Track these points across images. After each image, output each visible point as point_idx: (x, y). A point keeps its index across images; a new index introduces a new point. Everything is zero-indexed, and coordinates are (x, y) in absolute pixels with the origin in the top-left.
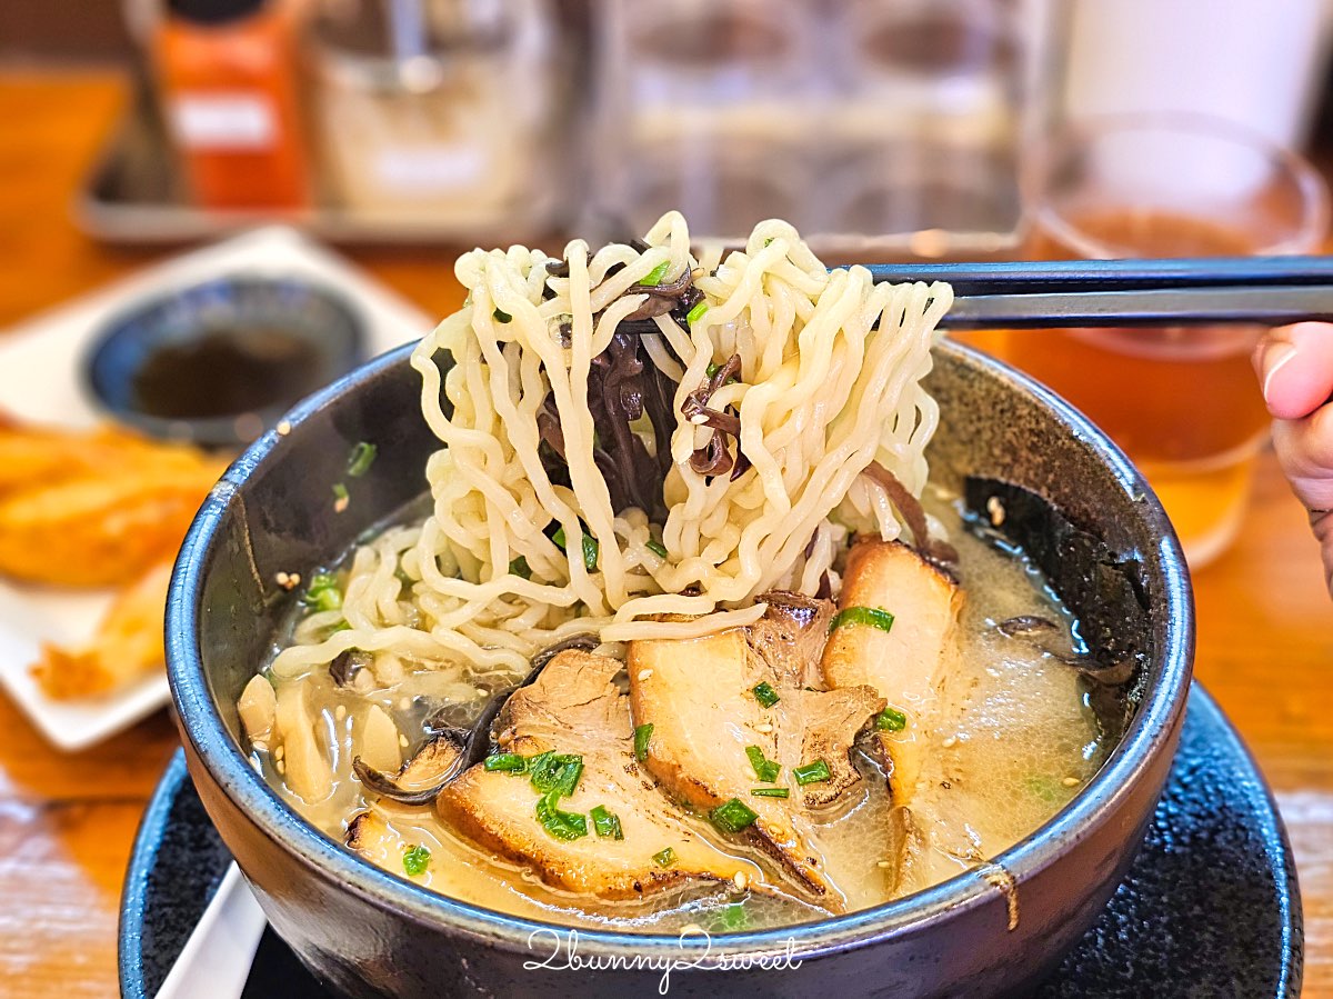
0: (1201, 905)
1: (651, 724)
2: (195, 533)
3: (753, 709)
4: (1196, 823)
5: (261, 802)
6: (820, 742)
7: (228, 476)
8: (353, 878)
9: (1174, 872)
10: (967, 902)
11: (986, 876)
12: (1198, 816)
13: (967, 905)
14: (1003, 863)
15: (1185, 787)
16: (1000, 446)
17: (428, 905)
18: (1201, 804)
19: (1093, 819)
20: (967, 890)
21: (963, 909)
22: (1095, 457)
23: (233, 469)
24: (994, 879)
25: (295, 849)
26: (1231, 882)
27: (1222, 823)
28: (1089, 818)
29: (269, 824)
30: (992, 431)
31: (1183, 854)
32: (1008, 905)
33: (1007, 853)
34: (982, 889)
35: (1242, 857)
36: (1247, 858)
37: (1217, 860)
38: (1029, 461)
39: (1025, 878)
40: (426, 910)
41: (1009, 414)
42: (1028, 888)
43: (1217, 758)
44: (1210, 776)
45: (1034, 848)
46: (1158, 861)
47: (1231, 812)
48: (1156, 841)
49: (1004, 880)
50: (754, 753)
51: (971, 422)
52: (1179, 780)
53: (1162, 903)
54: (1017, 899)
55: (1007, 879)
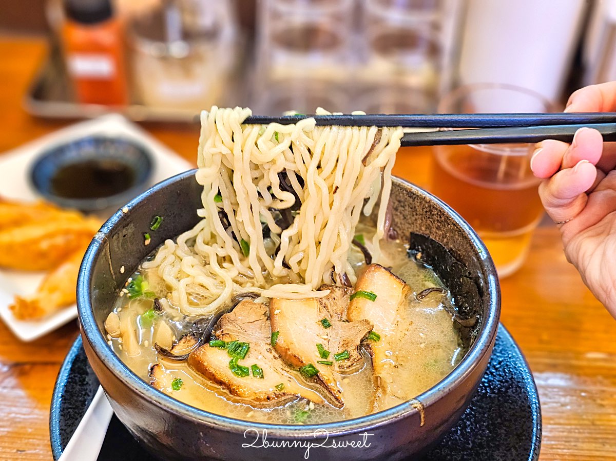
0: (501, 419)
1: (279, 332)
2: (89, 254)
3: (321, 329)
4: (500, 385)
5: (119, 367)
6: (346, 343)
7: (102, 230)
8: (157, 399)
9: (490, 404)
10: (404, 414)
11: (412, 404)
12: (501, 382)
13: (404, 416)
14: (419, 399)
15: (496, 369)
16: (425, 226)
17: (187, 411)
18: (503, 377)
20: (404, 410)
21: (402, 418)
22: (463, 233)
23: (104, 227)
24: (415, 405)
25: (133, 387)
26: (513, 409)
27: (511, 385)
28: (454, 382)
29: (122, 376)
30: (422, 220)
31: (494, 397)
32: (420, 416)
33: (420, 395)
34: (410, 409)
35: (518, 399)
36: (520, 399)
37: (508, 400)
38: (436, 233)
39: (428, 405)
40: (187, 413)
41: (429, 213)
42: (428, 409)
43: (510, 358)
44: (507, 365)
45: (432, 394)
46: (484, 399)
47: (515, 380)
48: (484, 391)
49: (419, 406)
50: (320, 347)
51: (413, 216)
52: (494, 366)
53: (485, 417)
54: (424, 414)
55: (420, 406)
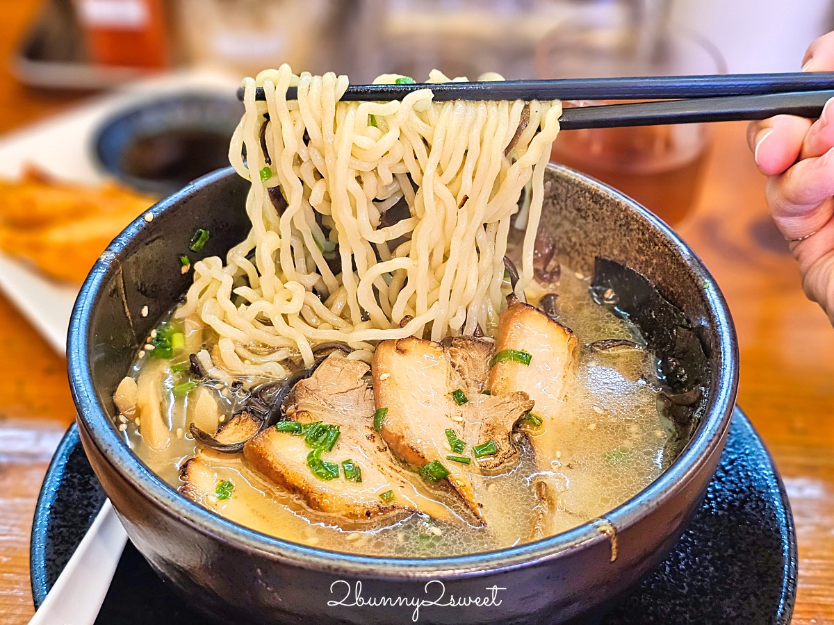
0: (733, 549)
1: (386, 409)
2: (89, 285)
3: (451, 406)
4: (732, 496)
5: (128, 463)
6: (492, 429)
7: (111, 248)
8: (188, 515)
9: (716, 526)
10: (585, 542)
11: (598, 527)
12: (734, 491)
13: (585, 545)
14: (609, 518)
15: (726, 472)
16: (618, 248)
17: (237, 533)
18: (736, 484)
19: (668, 493)
20: (585, 535)
21: (582, 548)
22: (679, 258)
23: (115, 243)
24: (603, 528)
25: (151, 495)
26: (753, 534)
27: (749, 496)
28: (665, 492)
29: (133, 477)
30: (614, 239)
31: (723, 515)
32: (611, 546)
33: (611, 512)
34: (595, 534)
35: (761, 519)
36: (763, 519)
37: (744, 520)
38: (636, 259)
39: (623, 529)
40: (235, 537)
41: (625, 228)
42: (624, 535)
43: (747, 455)
44: (743, 466)
45: (629, 510)
46: (707, 519)
47: (755, 490)
48: (707, 506)
49: (609, 530)
50: (450, 434)
51: (600, 232)
52: (723, 468)
53: (709, 546)
54: (617, 542)
55: (611, 529)
